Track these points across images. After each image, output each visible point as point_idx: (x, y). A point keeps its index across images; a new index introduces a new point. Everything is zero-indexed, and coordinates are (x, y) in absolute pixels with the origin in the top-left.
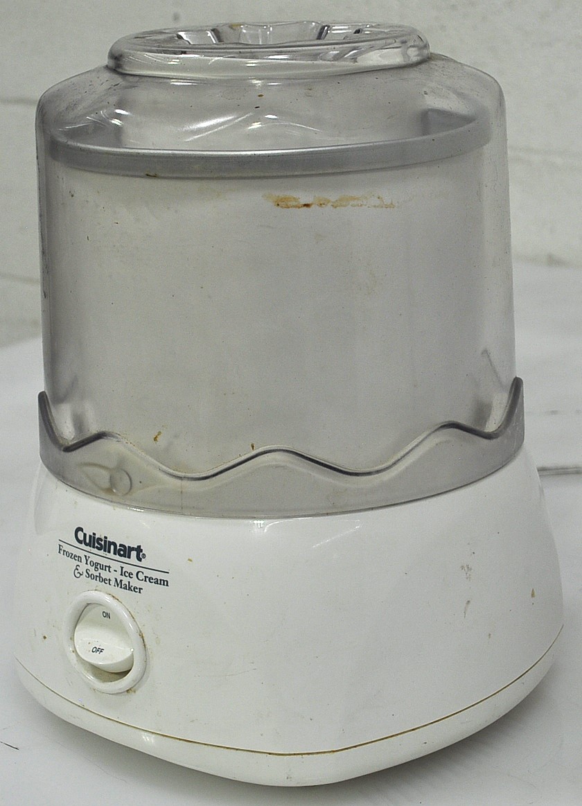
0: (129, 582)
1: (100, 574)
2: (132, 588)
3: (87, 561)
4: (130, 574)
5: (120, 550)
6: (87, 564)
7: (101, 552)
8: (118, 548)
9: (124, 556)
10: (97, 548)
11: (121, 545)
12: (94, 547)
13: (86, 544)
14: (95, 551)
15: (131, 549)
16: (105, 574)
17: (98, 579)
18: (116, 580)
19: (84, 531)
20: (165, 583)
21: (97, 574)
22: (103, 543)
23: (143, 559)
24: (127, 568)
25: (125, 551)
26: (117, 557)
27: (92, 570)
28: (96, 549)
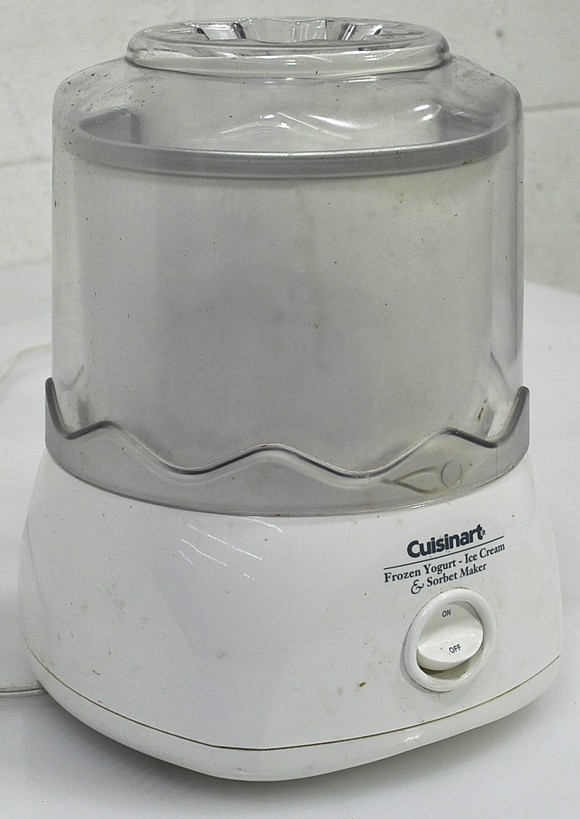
0: (474, 565)
1: (444, 574)
2: (478, 569)
3: (427, 569)
4: (474, 557)
5: (463, 539)
6: (428, 572)
7: (444, 552)
8: (460, 538)
9: (467, 542)
10: (439, 550)
11: (462, 535)
12: (434, 552)
13: (424, 554)
14: (438, 554)
15: (472, 532)
16: (448, 572)
17: (442, 580)
18: (462, 570)
19: (420, 543)
20: (502, 547)
21: (442, 577)
22: (444, 542)
23: (484, 536)
24: (471, 553)
25: (467, 537)
26: (461, 547)
27: (435, 576)
28: (437, 553)
